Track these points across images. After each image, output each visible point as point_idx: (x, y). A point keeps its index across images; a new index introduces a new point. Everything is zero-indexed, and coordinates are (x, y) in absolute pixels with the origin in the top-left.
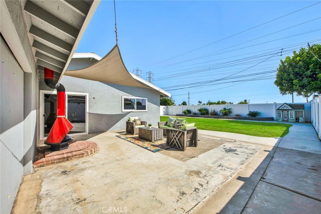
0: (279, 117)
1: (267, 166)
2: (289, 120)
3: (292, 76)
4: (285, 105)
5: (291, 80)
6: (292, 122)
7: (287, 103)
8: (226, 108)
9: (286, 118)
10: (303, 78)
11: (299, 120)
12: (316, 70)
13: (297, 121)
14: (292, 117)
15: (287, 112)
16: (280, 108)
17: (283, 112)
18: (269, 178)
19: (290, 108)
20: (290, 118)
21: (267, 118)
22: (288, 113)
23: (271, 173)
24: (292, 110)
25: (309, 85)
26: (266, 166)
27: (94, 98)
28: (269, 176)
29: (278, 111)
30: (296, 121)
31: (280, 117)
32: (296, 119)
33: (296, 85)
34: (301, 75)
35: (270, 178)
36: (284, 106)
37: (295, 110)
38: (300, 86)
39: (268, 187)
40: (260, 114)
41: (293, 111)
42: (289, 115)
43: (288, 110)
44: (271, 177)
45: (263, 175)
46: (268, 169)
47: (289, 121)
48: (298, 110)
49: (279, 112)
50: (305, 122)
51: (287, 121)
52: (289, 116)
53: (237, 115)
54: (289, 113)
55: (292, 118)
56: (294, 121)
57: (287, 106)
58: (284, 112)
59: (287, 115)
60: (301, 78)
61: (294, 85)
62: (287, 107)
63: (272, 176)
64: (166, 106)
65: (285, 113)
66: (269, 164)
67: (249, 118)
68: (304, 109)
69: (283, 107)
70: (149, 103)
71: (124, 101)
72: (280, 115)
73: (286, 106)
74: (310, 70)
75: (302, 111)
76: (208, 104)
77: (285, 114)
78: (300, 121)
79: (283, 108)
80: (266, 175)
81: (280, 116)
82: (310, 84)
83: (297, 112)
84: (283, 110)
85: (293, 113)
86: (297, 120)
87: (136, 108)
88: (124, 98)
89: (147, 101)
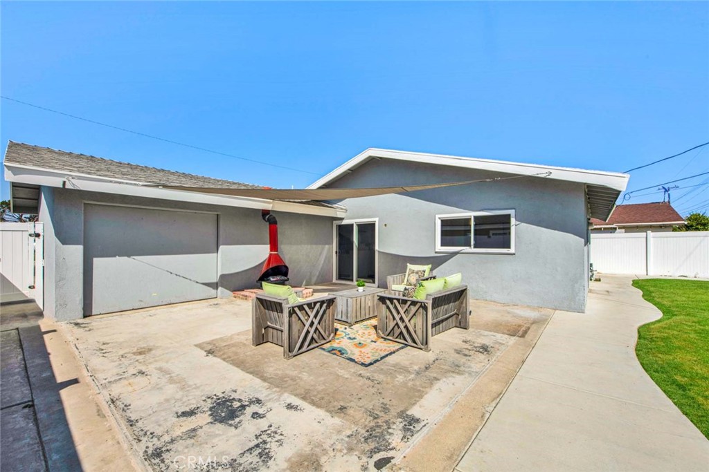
1: (41, 442)
18: (16, 415)
23: (16, 430)
26: (44, 439)
27: (386, 225)
28: (19, 420)
35: (14, 416)
39: (8, 399)
44: (11, 420)
45: (35, 414)
46: (34, 434)
63: (9, 423)
66: (44, 455)
71: (442, 225)
80: (26, 417)
87: (472, 242)
88: (439, 218)
89: (513, 221)
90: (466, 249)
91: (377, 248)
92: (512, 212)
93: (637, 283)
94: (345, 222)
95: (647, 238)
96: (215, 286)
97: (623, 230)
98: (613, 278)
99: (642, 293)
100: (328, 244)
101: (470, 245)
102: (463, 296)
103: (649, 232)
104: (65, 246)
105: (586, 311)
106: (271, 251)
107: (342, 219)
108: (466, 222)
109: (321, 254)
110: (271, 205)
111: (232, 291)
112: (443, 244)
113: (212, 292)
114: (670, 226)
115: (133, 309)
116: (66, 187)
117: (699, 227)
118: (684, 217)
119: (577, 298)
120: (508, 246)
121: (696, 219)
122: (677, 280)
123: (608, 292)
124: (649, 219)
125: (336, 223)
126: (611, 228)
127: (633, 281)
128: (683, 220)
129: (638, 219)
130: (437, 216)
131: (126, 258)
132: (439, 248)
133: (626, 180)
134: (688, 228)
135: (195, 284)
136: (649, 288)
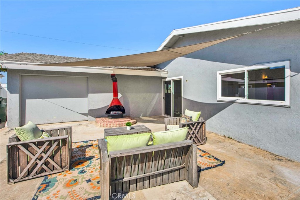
27: (187, 81)
70: (292, 72)
87: (246, 93)
88: (220, 74)
89: (287, 72)
90: (241, 100)
91: (182, 96)
92: (286, 64)
94: (167, 79)
96: (87, 115)
100: (159, 93)
101: (244, 96)
102: (189, 152)
104: (11, 94)
106: (114, 96)
107: (166, 78)
108: (241, 75)
109: (153, 99)
110: (113, 71)
111: (95, 118)
112: (223, 95)
113: (86, 118)
115: (44, 124)
116: (2, 68)
120: (283, 99)
125: (163, 80)
130: (218, 73)
131: (41, 99)
132: (220, 97)
135: (76, 113)
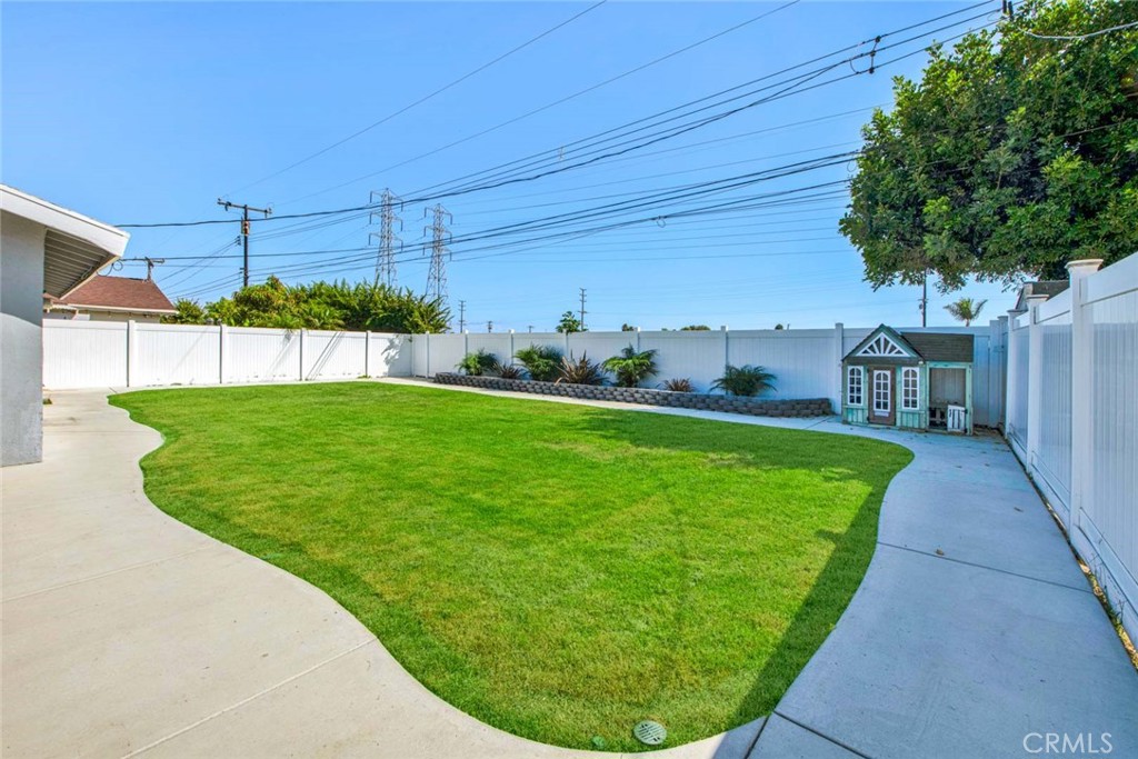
0: (852, 401)
2: (898, 415)
3: (919, 180)
4: (882, 335)
5: (917, 203)
6: (912, 429)
7: (894, 325)
8: (636, 351)
9: (885, 406)
10: (969, 190)
11: (943, 415)
12: (1041, 140)
13: (938, 419)
14: (914, 403)
15: (888, 373)
16: (860, 354)
17: (869, 371)
19: (905, 354)
20: (904, 408)
21: (798, 402)
22: (893, 379)
24: (916, 365)
25: (1002, 230)
29: (850, 368)
30: (932, 424)
31: (859, 400)
32: (933, 413)
33: (936, 229)
34: (961, 178)
36: (878, 342)
37: (932, 365)
38: (955, 235)
40: (772, 382)
41: (917, 369)
42: (901, 389)
43: (893, 365)
47: (898, 423)
48: (940, 366)
49: (852, 372)
50: (975, 426)
51: (889, 422)
52: (901, 398)
53: (676, 386)
54: (898, 379)
55: (910, 408)
56: (923, 426)
57: (892, 342)
58: (876, 372)
59: (889, 391)
60: (961, 193)
61: (926, 230)
62: (893, 348)
64: (402, 336)
65: (879, 377)
67: (721, 402)
68: (972, 361)
69: (871, 348)
72: (859, 390)
73: (886, 342)
74: (1011, 142)
75: (965, 370)
76: (565, 330)
77: (878, 386)
78: (950, 425)
79: (872, 354)
81: (855, 395)
82: (1005, 219)
83: (939, 375)
84: (872, 363)
85: (918, 379)
86: (936, 420)
93: (115, 400)
95: (128, 330)
97: (88, 316)
98: (74, 396)
99: (128, 414)
103: (132, 322)
105: (44, 458)
114: (157, 315)
117: (189, 319)
118: (174, 302)
119: (26, 437)
121: (186, 309)
122: (169, 390)
123: (72, 419)
124: (128, 302)
126: (63, 310)
127: (109, 397)
128: (173, 308)
129: (110, 299)
133: (125, 241)
134: (175, 319)
136: (138, 405)
